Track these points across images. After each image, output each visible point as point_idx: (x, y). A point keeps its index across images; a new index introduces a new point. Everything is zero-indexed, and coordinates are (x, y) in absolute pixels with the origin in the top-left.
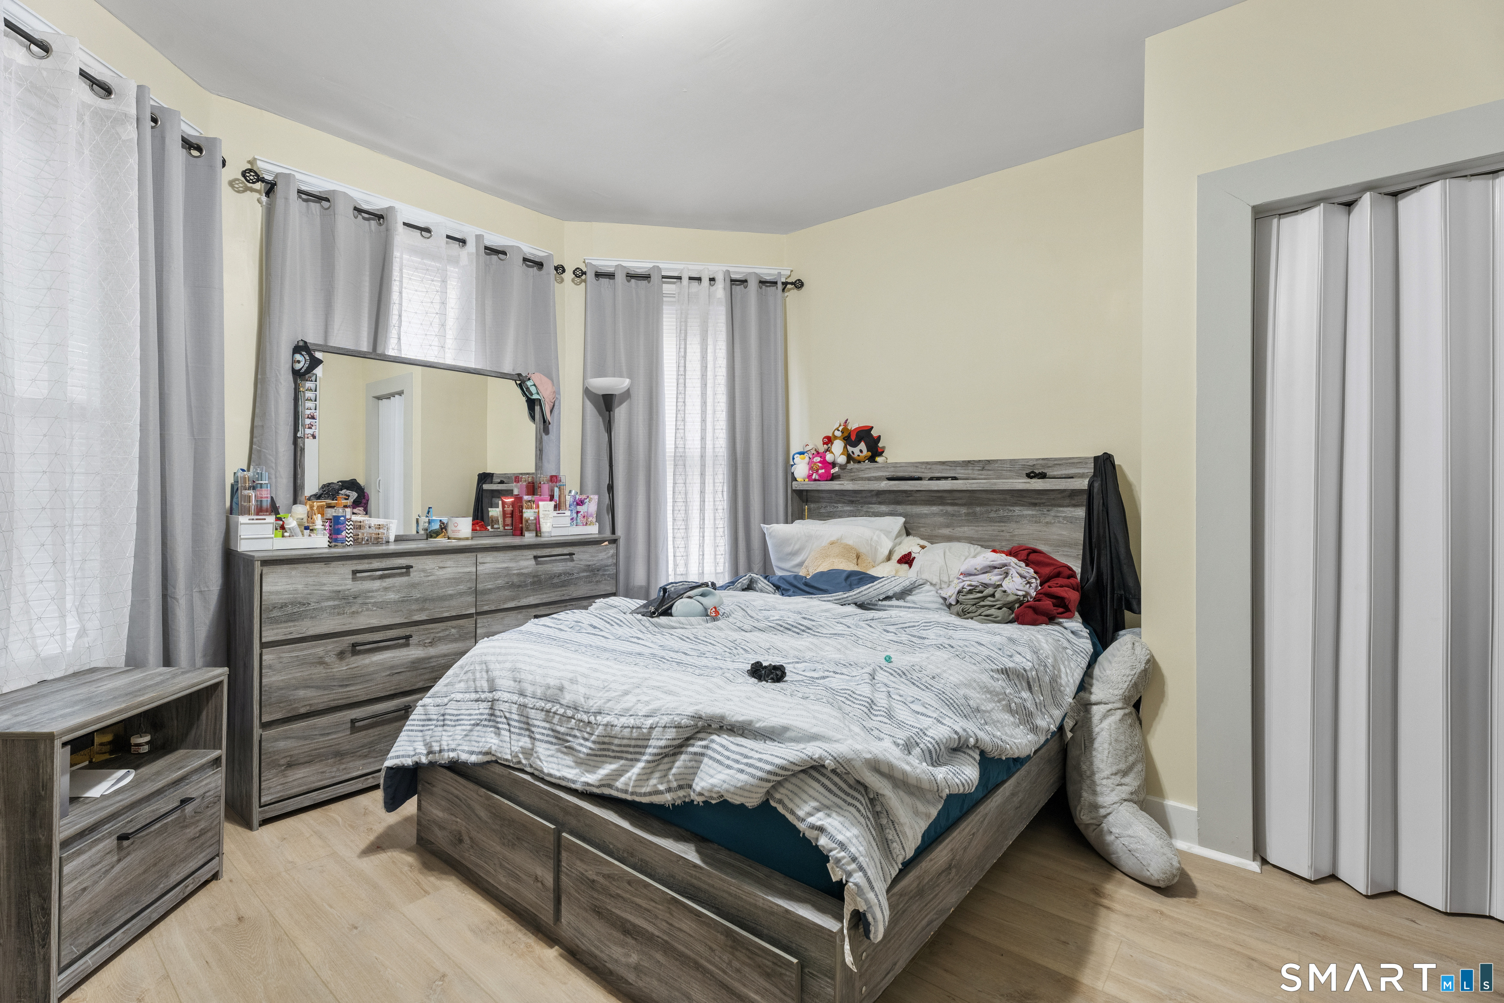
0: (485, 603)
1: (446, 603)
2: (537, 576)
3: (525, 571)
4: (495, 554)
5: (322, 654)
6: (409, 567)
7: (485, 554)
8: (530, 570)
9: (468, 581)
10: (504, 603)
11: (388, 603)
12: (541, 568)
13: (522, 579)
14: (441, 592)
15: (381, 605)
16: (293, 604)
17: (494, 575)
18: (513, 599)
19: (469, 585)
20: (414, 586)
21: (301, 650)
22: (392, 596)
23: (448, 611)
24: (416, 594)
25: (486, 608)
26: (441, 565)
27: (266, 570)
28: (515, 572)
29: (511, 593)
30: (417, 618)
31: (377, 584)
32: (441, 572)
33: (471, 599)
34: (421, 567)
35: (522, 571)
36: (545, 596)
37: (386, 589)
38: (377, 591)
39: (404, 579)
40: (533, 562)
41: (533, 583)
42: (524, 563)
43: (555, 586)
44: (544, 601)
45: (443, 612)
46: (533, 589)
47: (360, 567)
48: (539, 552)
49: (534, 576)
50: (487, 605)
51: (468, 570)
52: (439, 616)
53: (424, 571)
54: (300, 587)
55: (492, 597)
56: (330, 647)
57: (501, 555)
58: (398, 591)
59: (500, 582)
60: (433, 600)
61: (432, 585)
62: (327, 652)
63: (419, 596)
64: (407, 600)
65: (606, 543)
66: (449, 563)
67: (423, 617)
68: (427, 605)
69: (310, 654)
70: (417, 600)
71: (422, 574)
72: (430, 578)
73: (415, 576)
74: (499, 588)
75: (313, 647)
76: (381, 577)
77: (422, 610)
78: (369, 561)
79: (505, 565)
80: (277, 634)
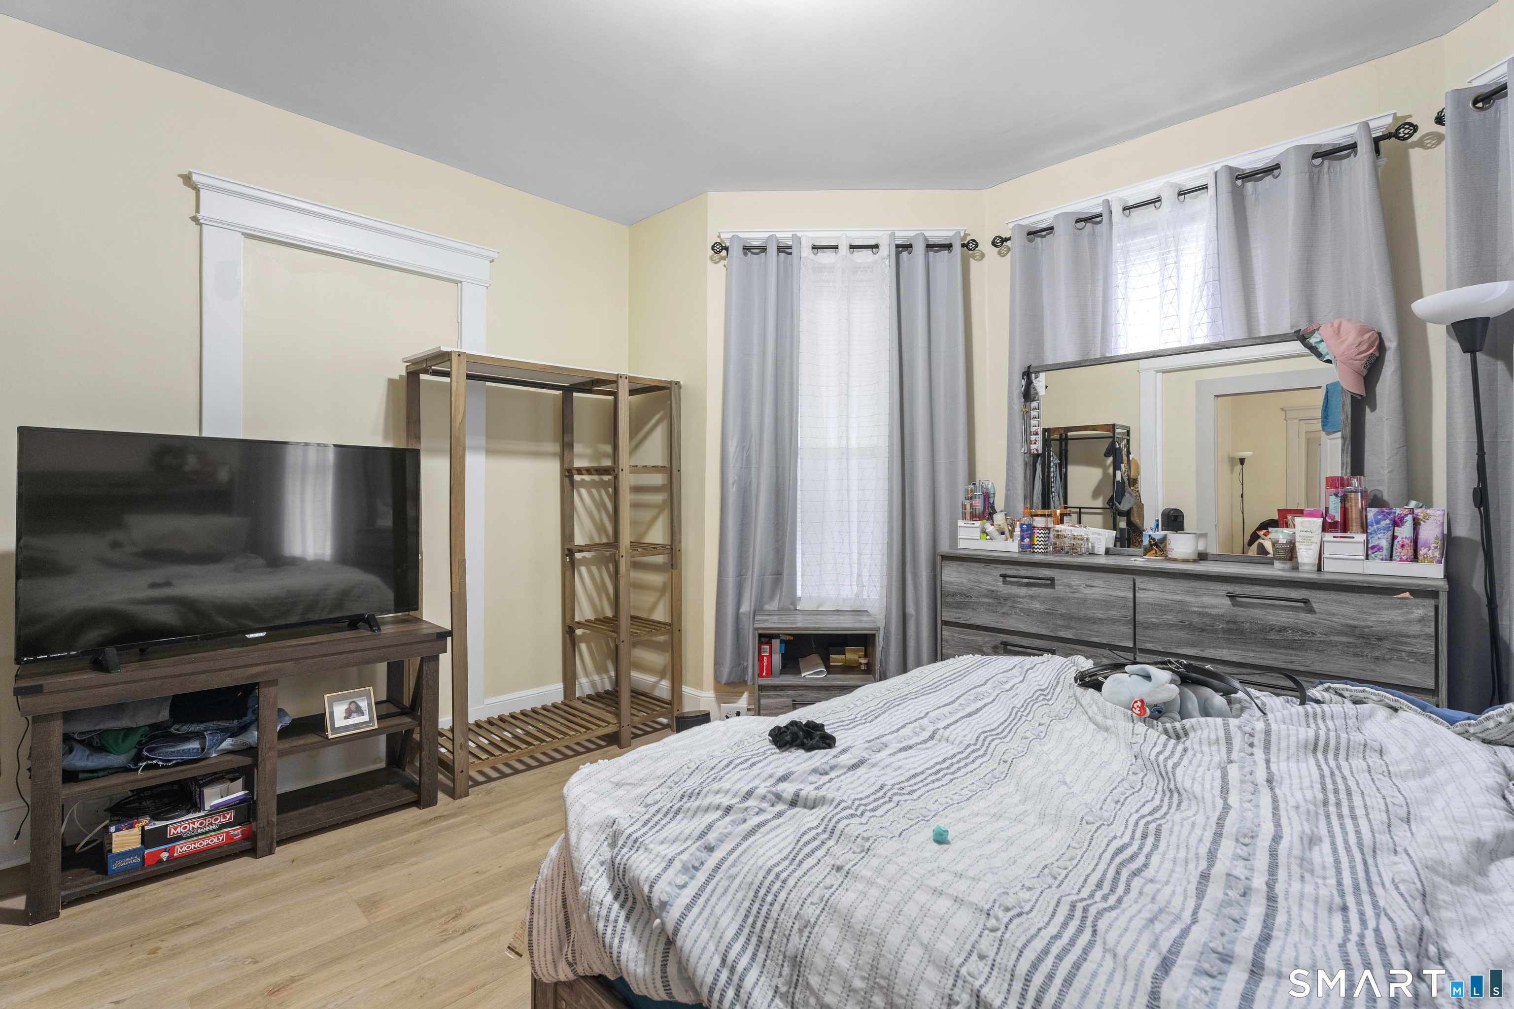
0: (1148, 639)
1: (1096, 627)
2: (1235, 622)
3: (1213, 611)
4: (1162, 580)
5: (981, 643)
6: (1052, 580)
7: (1146, 579)
8: (1221, 611)
9: (1122, 607)
10: (1177, 647)
11: (1034, 612)
12: (1242, 613)
13: (1208, 620)
14: (1089, 613)
15: (1029, 612)
16: (962, 594)
17: (1162, 608)
18: (1193, 645)
19: (1123, 612)
20: (1059, 600)
21: (967, 635)
22: (1038, 606)
23: (1097, 636)
24: (1061, 609)
25: (1149, 646)
26: (1089, 583)
27: (945, 563)
28: (1196, 609)
29: (1189, 636)
30: (1062, 634)
31: (1023, 591)
32: (1088, 591)
33: (1128, 630)
34: (1066, 581)
35: (1207, 610)
36: (1251, 654)
37: (1032, 597)
38: (1024, 597)
39: (1049, 591)
40: (1227, 601)
41: (1228, 631)
42: (1208, 600)
43: (1272, 644)
44: (1250, 661)
45: (1091, 636)
46: (1229, 639)
47: (1009, 572)
48: (1237, 589)
49: (1229, 622)
50: (1152, 642)
51: (1122, 594)
52: (1086, 639)
53: (1069, 586)
54: (965, 581)
55: (1158, 634)
56: (987, 639)
57: (1171, 584)
58: (1043, 602)
59: (1170, 618)
60: (1080, 620)
61: (1078, 603)
62: (985, 643)
63: (1064, 611)
64: (1052, 614)
65: (1407, 594)
66: (1097, 583)
67: (1068, 634)
68: (1073, 624)
69: (973, 640)
70: (1062, 615)
71: (1068, 590)
72: (1077, 595)
73: (1060, 590)
74: (1170, 626)
75: (974, 635)
76: (1028, 585)
77: (1068, 627)
78: (1018, 567)
79: (1178, 598)
80: (950, 616)
